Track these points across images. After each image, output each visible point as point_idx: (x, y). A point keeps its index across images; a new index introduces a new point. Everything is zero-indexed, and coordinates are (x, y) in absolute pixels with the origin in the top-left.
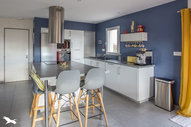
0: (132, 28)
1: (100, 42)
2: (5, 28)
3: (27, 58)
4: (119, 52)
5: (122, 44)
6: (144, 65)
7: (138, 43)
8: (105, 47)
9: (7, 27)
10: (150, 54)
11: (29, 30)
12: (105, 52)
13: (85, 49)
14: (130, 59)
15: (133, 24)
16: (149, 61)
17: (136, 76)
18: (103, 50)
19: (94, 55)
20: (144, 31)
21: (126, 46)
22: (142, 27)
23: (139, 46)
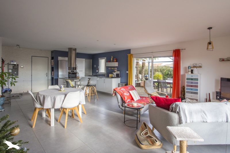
0: (112, 60)
1: (95, 66)
2: (32, 56)
3: (47, 76)
4: (106, 72)
5: (107, 68)
6: (115, 77)
7: (114, 67)
8: (98, 69)
9: (33, 56)
10: (119, 72)
11: (48, 57)
12: (98, 72)
13: (86, 70)
14: (110, 75)
15: (112, 57)
16: (118, 76)
17: (111, 82)
18: (97, 71)
19: (91, 74)
20: (116, 62)
21: (109, 69)
22: (116, 60)
23: (115, 69)
